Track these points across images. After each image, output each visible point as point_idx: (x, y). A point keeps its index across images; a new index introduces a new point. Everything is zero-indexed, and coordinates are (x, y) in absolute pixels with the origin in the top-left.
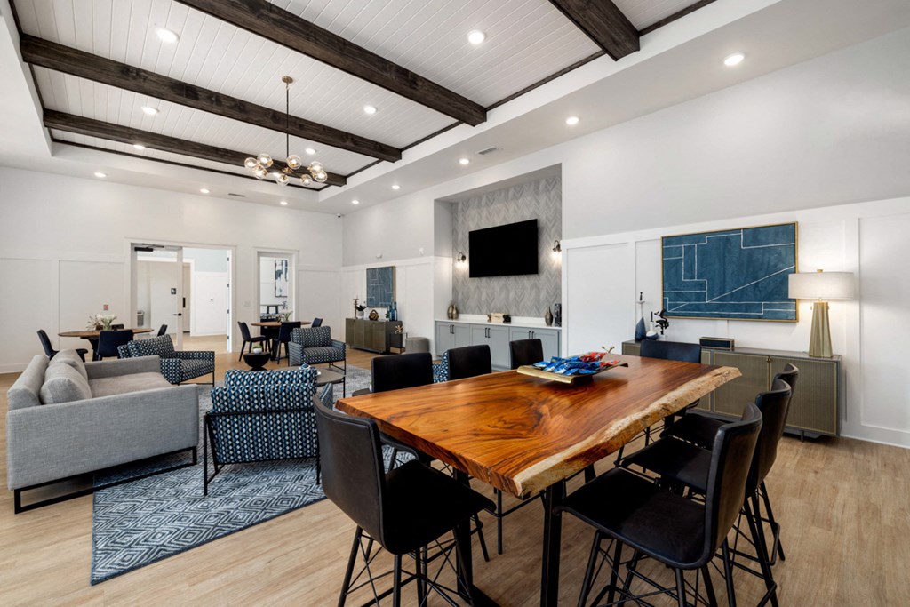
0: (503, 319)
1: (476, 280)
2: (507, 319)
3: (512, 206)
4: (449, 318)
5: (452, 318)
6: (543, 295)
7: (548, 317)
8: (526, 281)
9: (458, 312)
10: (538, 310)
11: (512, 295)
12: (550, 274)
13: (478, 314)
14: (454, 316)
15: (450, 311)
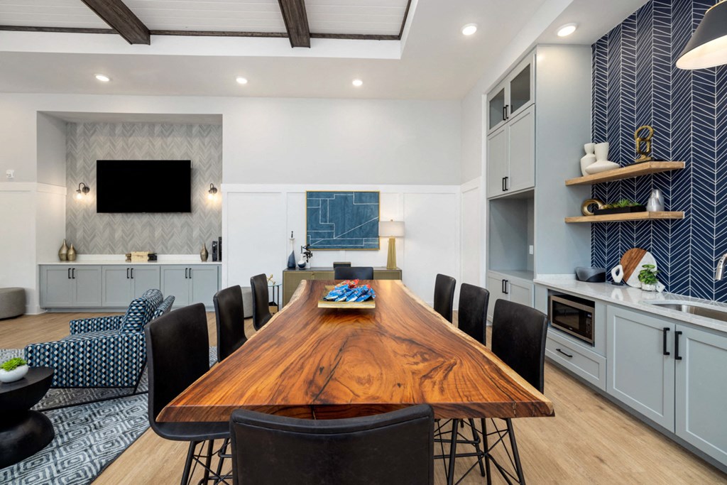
0: (148, 258)
1: (107, 217)
2: (153, 257)
3: (158, 142)
4: (61, 260)
5: (67, 259)
6: (196, 233)
7: (204, 253)
8: (176, 220)
9: (76, 253)
10: (190, 247)
11: (158, 233)
12: (204, 213)
13: (110, 253)
14: (71, 258)
15: (64, 251)
